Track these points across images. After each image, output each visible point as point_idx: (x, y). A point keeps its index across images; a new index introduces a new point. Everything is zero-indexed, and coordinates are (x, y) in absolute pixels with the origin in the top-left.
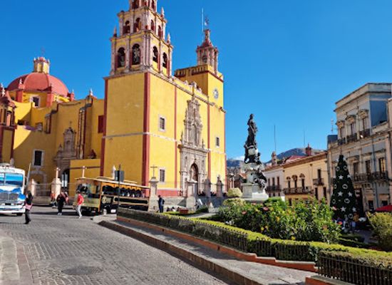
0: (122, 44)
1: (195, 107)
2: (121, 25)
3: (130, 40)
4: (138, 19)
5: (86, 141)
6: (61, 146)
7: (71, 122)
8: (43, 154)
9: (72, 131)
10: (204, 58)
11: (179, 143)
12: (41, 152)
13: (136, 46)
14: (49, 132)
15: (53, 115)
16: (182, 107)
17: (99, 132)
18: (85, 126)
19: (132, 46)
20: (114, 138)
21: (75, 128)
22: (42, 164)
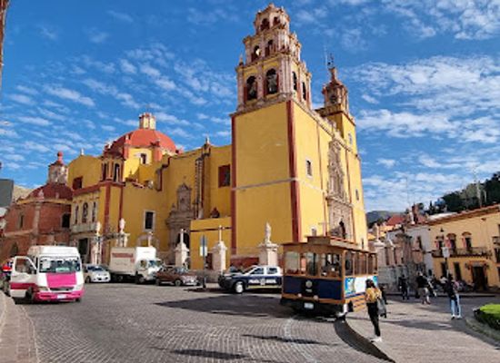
0: (253, 71)
1: (336, 150)
2: (248, 52)
3: (262, 66)
4: (270, 42)
5: (206, 198)
6: (173, 206)
7: (185, 177)
8: (154, 215)
9: (186, 187)
10: (334, 99)
11: (326, 195)
12: (152, 214)
13: (272, 72)
14: (160, 190)
15: (164, 170)
16: (325, 150)
17: (221, 185)
18: (203, 180)
19: (265, 73)
20: (248, 189)
21: (190, 182)
22: (154, 227)
